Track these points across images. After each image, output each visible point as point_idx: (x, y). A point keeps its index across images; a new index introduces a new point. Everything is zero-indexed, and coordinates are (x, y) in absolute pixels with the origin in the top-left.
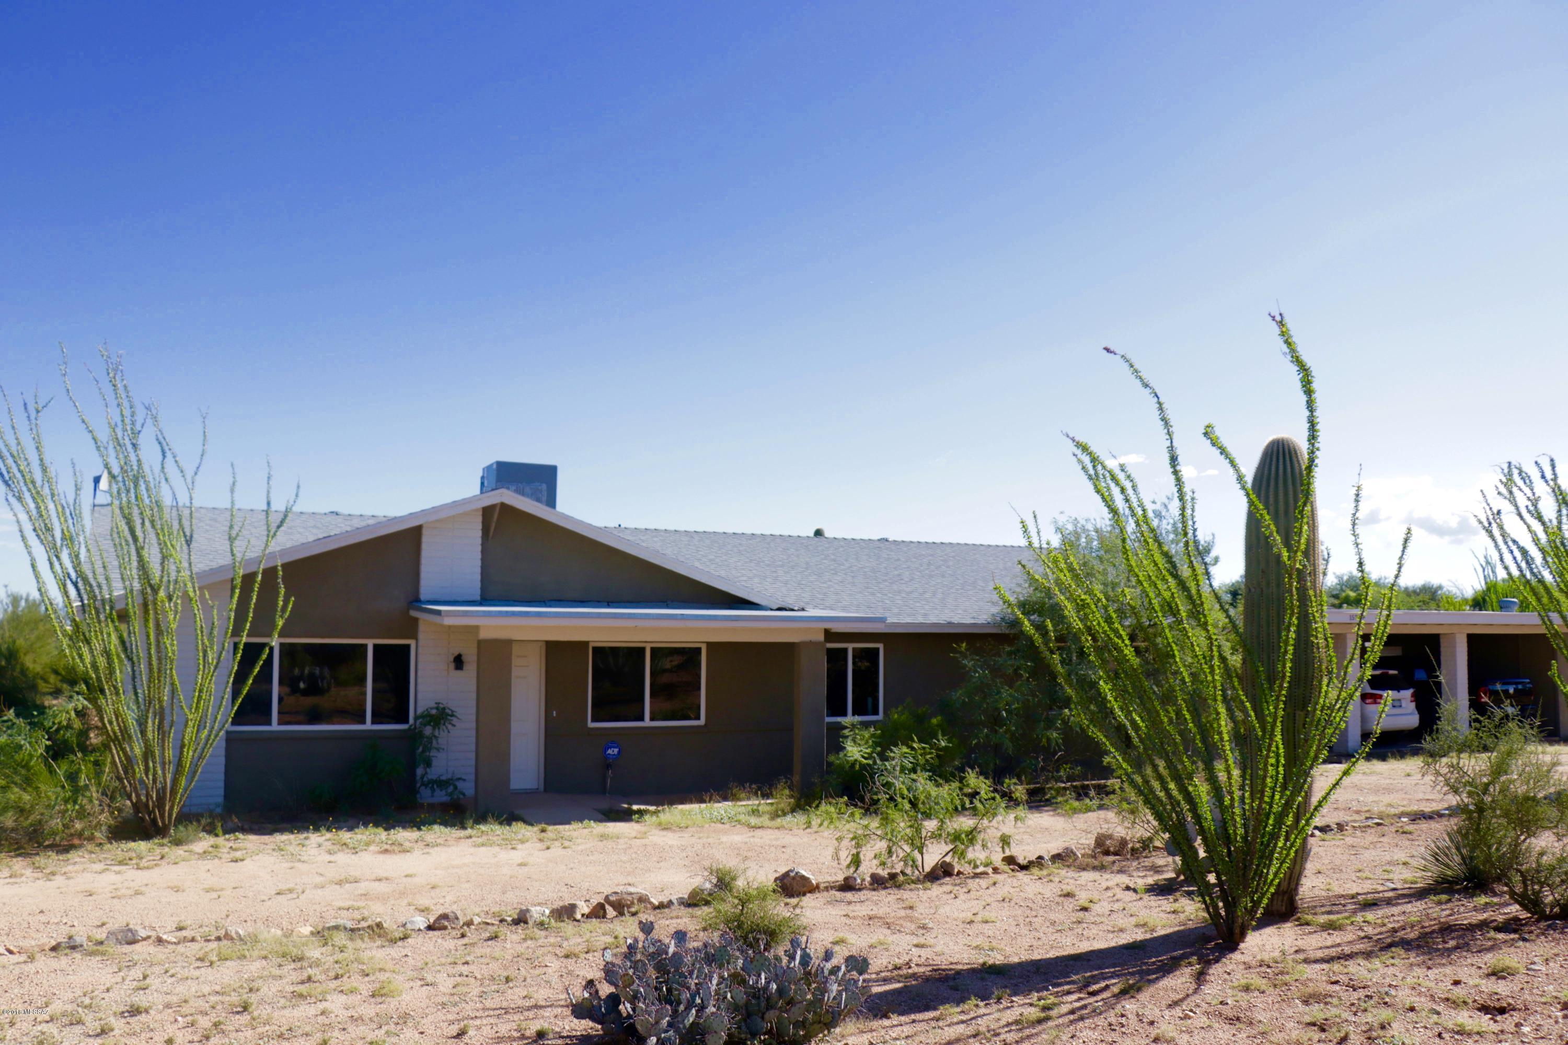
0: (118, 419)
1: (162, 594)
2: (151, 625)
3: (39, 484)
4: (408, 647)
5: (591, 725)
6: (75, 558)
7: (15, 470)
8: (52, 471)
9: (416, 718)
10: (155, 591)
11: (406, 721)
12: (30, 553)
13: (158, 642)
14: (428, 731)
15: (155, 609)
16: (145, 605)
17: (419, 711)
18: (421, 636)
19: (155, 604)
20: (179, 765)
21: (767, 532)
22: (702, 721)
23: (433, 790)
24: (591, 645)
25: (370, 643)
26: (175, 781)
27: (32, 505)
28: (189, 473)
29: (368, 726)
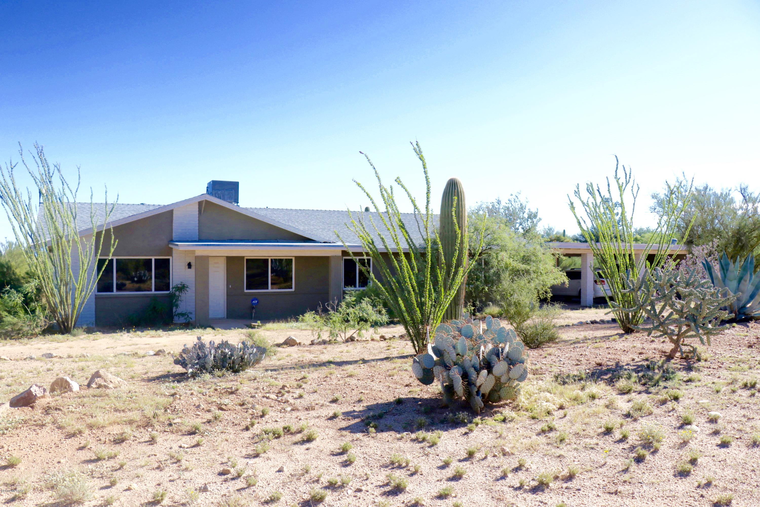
0: (43, 172)
1: (64, 239)
2: (60, 251)
3: (14, 197)
4: (168, 260)
5: (246, 291)
6: (30, 226)
7: (4, 192)
8: (19, 192)
9: (173, 288)
10: (61, 238)
11: (168, 289)
12: (12, 225)
13: (63, 258)
14: (177, 293)
15: (62, 245)
16: (58, 244)
17: (174, 285)
18: (174, 255)
19: (61, 243)
20: (74, 305)
21: (332, 209)
22: (293, 290)
23: (179, 318)
24: (245, 258)
25: (153, 258)
26: (73, 312)
27: (12, 206)
28: (74, 192)
29: (153, 292)
